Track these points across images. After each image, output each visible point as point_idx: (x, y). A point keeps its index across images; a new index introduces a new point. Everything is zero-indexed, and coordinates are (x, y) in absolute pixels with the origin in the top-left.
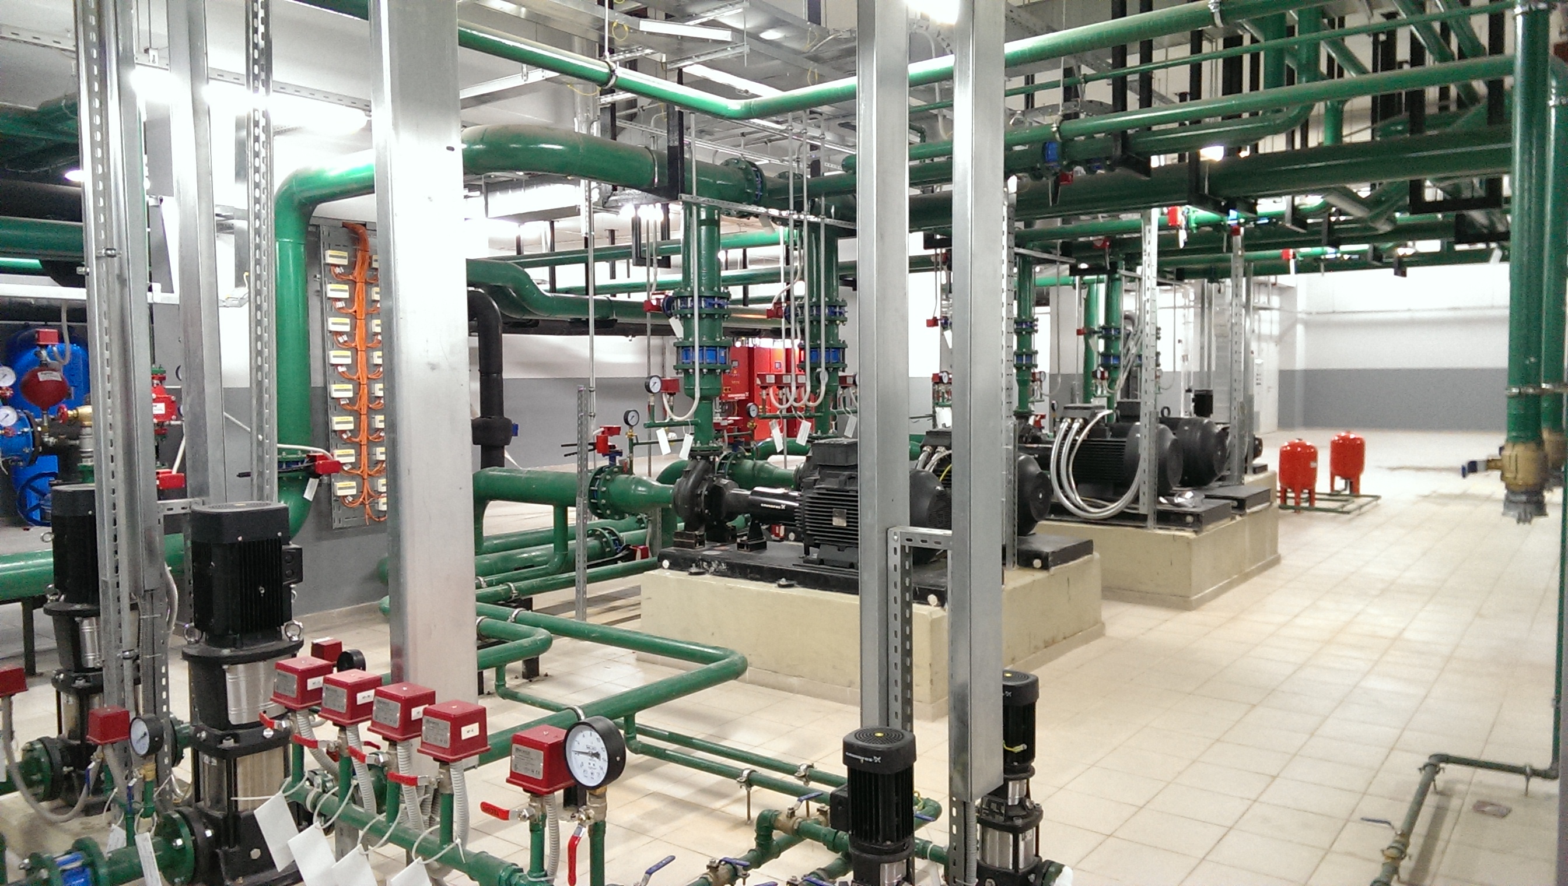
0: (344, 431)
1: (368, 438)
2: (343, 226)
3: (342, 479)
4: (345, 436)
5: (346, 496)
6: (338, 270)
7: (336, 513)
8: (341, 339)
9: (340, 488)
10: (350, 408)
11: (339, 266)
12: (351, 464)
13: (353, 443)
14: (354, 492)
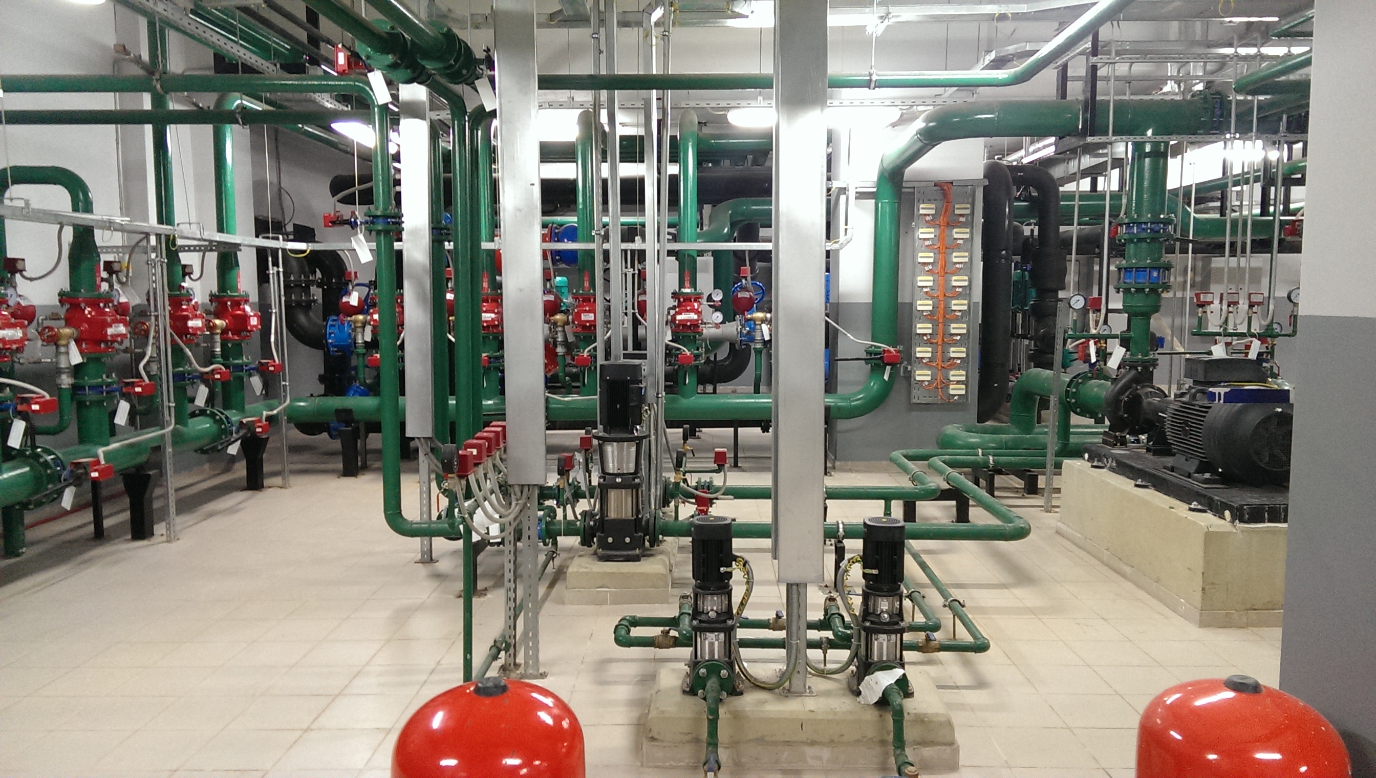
0: (925, 335)
1: (943, 340)
2: (935, 186)
3: (921, 369)
4: (925, 338)
5: (924, 381)
6: (928, 218)
7: (914, 392)
8: (927, 269)
9: (919, 375)
10: (930, 317)
11: (929, 215)
12: (928, 358)
13: (932, 343)
14: (929, 378)
